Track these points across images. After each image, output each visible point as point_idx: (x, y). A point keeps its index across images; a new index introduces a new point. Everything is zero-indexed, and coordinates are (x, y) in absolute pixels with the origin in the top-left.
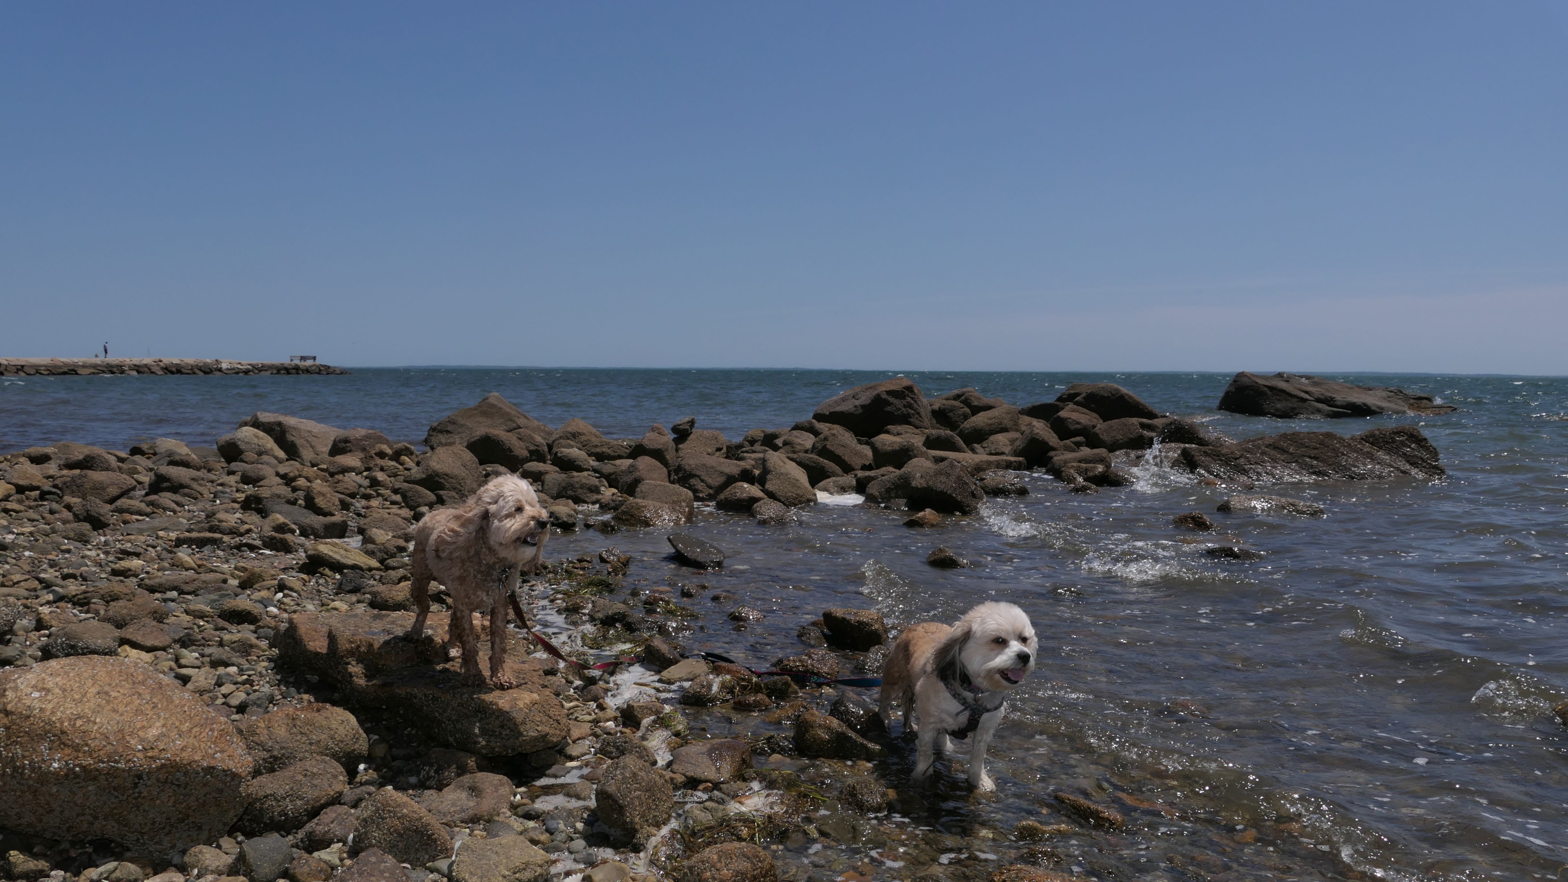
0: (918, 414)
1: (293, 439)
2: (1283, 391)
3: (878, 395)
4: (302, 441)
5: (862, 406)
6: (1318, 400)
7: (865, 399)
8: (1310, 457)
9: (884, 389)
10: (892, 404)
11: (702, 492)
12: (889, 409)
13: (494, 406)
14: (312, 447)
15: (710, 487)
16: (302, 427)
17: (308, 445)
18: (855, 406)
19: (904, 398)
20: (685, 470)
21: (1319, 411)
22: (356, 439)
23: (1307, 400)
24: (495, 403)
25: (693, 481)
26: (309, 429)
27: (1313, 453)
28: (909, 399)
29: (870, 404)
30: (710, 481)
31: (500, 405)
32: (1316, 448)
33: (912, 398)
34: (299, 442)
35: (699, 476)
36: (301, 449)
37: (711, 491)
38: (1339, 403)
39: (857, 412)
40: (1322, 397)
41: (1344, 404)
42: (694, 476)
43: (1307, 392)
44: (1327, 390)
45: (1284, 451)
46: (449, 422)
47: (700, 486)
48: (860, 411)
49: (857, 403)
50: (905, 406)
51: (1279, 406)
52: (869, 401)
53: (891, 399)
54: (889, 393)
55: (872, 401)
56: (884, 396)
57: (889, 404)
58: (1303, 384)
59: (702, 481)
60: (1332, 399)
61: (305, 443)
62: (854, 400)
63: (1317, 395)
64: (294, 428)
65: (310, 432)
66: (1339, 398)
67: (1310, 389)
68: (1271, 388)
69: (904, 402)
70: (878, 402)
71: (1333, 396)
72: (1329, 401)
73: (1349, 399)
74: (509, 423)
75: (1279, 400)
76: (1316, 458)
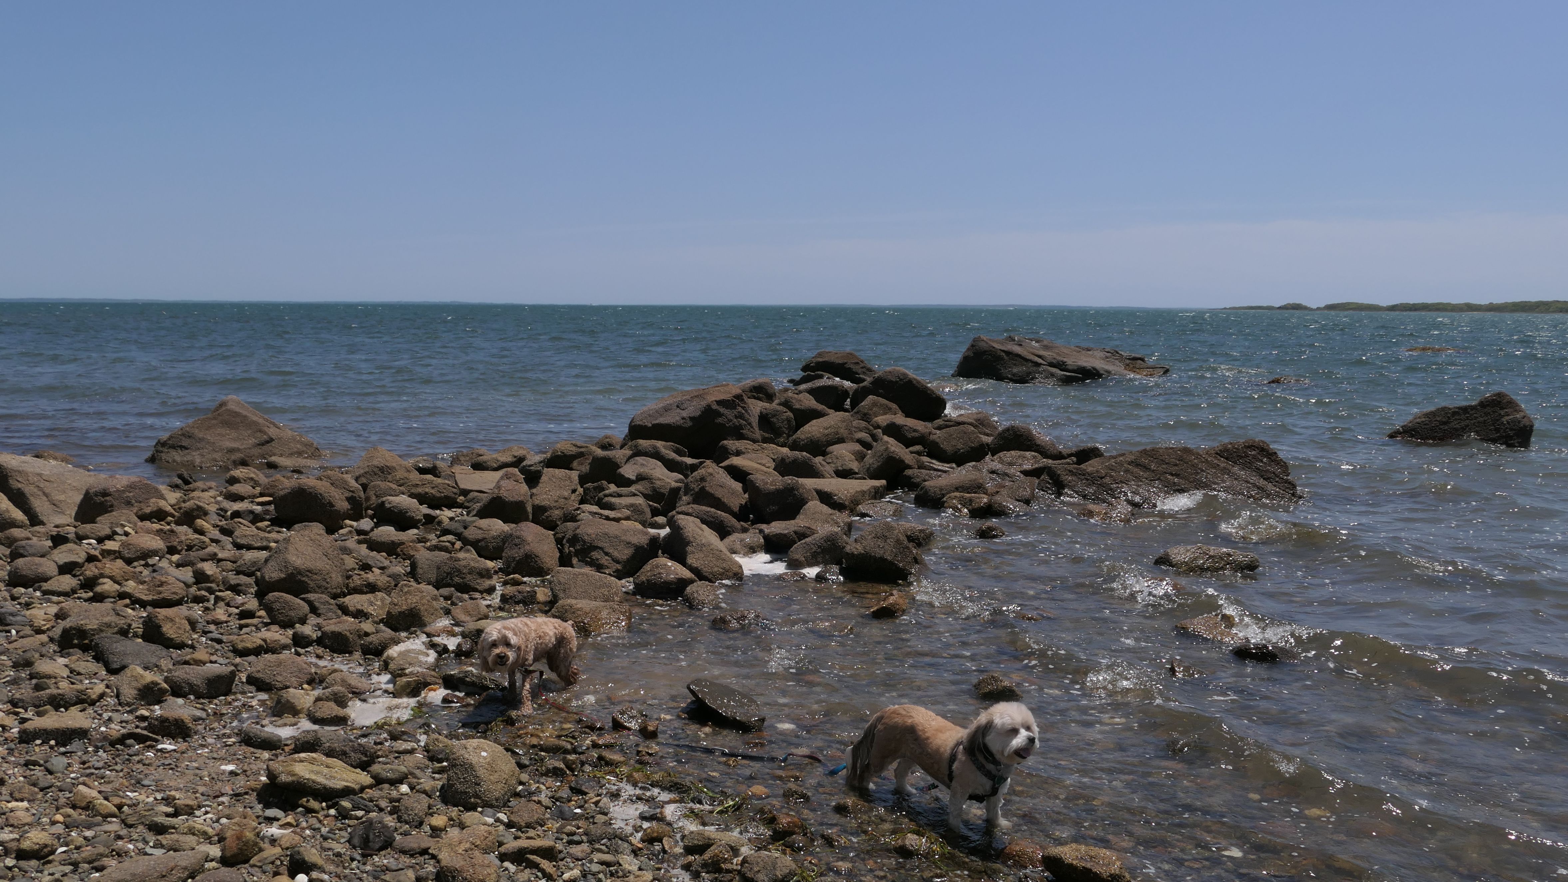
0: (750, 424)
1: (20, 486)
2: (1018, 356)
3: (709, 406)
4: (32, 487)
5: (691, 419)
6: (1051, 365)
7: (693, 409)
8: (1172, 475)
9: (714, 399)
10: (723, 415)
11: (608, 568)
12: (720, 420)
13: (237, 414)
14: (46, 495)
15: (617, 562)
16: (29, 469)
17: (40, 493)
18: (683, 418)
19: (735, 408)
20: (584, 542)
21: (1053, 375)
22: (118, 491)
23: (1041, 364)
24: (237, 409)
25: (595, 555)
26: (38, 471)
27: (1174, 470)
28: (740, 409)
29: (700, 416)
30: (616, 554)
31: (245, 413)
32: (1176, 465)
33: (743, 408)
34: (28, 490)
35: (601, 549)
36: (31, 498)
37: (619, 567)
38: (1070, 368)
39: (686, 425)
40: (1054, 361)
41: (1076, 368)
42: (596, 548)
43: (1040, 357)
44: (1058, 354)
45: (1146, 468)
46: (183, 435)
47: (604, 560)
48: (689, 424)
49: (685, 414)
50: (736, 417)
51: (1015, 370)
52: (698, 413)
53: (722, 410)
54: (719, 403)
55: (702, 412)
56: (715, 407)
57: (720, 415)
58: (1035, 348)
59: (607, 554)
60: (1064, 363)
61: (35, 490)
62: (678, 410)
63: (1050, 359)
64: (19, 472)
65: (40, 475)
66: (1070, 362)
67: (1042, 353)
68: (1008, 353)
69: (735, 411)
70: (709, 413)
71: (1065, 360)
72: (1061, 366)
73: (1079, 364)
74: (259, 435)
75: (1015, 365)
76: (1177, 475)
